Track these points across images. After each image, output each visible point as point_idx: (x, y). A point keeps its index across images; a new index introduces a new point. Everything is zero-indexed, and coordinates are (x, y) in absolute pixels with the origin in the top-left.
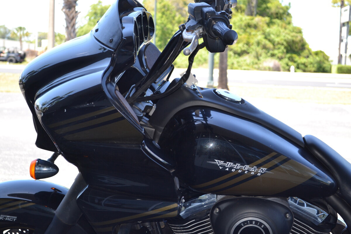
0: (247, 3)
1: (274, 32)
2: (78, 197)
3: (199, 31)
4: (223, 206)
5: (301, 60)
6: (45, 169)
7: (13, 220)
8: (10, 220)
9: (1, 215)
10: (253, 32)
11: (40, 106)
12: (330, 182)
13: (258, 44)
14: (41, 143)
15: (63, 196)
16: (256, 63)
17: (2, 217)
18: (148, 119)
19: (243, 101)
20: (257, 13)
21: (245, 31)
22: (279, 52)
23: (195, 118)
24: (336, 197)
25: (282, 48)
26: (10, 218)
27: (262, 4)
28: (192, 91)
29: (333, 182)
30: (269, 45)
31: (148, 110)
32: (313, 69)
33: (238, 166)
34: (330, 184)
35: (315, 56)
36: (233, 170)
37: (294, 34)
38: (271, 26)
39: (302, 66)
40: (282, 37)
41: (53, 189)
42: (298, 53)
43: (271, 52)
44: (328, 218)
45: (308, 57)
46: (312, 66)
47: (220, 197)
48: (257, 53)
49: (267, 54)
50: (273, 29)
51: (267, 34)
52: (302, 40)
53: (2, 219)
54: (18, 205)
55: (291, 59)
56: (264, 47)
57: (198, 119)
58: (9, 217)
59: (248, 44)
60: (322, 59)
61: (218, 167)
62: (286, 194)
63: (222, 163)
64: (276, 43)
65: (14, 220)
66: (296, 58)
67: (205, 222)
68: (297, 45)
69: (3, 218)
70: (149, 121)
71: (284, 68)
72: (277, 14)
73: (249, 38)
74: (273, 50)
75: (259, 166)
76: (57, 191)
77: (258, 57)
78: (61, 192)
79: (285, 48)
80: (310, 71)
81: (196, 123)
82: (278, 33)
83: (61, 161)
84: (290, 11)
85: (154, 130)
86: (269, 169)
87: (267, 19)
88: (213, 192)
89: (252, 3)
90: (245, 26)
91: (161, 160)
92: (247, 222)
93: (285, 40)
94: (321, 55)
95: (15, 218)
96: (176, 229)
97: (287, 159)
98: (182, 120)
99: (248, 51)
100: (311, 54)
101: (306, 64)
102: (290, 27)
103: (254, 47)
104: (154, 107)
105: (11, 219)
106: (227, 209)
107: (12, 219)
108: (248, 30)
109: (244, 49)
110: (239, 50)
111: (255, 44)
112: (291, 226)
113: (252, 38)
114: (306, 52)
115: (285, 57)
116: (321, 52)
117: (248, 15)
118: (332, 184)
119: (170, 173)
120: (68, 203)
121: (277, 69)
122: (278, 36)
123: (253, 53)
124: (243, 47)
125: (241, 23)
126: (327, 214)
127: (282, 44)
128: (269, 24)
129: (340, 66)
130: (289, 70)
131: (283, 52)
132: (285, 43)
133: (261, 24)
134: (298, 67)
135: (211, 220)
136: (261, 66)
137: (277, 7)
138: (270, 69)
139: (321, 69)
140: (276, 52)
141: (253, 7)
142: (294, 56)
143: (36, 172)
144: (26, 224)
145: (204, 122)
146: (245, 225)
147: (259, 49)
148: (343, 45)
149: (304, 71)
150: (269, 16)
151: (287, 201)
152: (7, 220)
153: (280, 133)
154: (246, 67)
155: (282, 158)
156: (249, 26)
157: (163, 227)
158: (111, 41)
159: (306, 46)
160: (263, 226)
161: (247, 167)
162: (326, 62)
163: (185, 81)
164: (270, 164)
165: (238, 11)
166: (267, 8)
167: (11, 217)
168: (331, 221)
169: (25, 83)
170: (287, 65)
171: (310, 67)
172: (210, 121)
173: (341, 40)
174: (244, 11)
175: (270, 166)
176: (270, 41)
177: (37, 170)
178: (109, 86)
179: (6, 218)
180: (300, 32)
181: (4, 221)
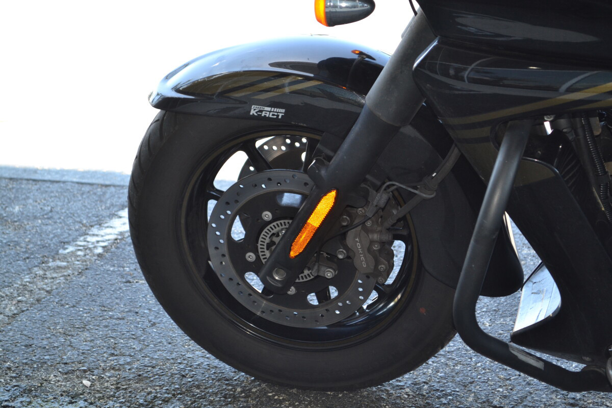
2: (415, 65)
7: (278, 116)
8: (271, 116)
9: (253, 106)
15: (379, 68)
17: (255, 110)
26: (270, 112)
41: (357, 54)
53: (256, 114)
54: (283, 86)
58: (269, 109)
65: (280, 117)
69: (256, 112)
76: (365, 57)
78: (373, 59)
95: (281, 112)
105: (273, 115)
107: (276, 114)
120: (393, 78)
143: (328, 10)
144: (305, 125)
152: (265, 116)
157: (598, 133)
167: (273, 109)
177: (330, 5)
179: (264, 112)
181: (259, 118)
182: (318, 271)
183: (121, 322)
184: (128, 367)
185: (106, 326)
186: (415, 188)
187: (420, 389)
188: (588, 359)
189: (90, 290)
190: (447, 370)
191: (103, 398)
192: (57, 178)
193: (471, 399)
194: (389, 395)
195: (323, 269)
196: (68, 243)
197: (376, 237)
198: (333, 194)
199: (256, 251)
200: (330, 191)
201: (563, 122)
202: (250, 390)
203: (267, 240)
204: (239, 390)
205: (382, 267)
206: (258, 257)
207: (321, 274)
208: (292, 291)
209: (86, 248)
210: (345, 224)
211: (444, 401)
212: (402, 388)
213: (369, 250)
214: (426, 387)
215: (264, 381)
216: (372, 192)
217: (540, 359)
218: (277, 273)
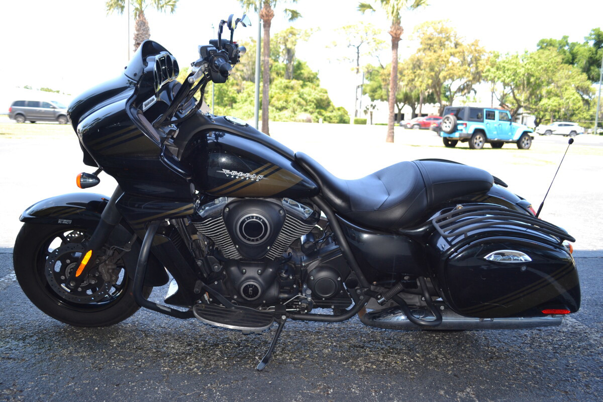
0: (285, 70)
1: (307, 93)
2: (116, 202)
3: (205, 66)
4: (232, 206)
5: (327, 114)
6: (91, 180)
9: (59, 220)
10: (291, 92)
11: (81, 130)
12: (314, 187)
13: (295, 101)
14: (88, 161)
15: (107, 203)
16: (293, 117)
18: (173, 141)
19: (247, 125)
20: (293, 78)
21: (284, 91)
22: (311, 108)
23: (208, 138)
24: (319, 198)
25: (313, 104)
27: (297, 70)
28: (207, 118)
29: (316, 186)
30: (303, 102)
31: (173, 133)
32: (336, 121)
33: (241, 174)
34: (314, 188)
35: (337, 111)
36: (237, 177)
37: (321, 94)
38: (304, 87)
39: (328, 119)
40: (312, 96)
42: (325, 109)
43: (304, 108)
44: (314, 214)
45: (332, 112)
46: (335, 118)
47: (230, 199)
48: (294, 109)
49: (301, 109)
50: (306, 90)
51: (301, 93)
52: (327, 99)
54: (70, 212)
55: (320, 113)
56: (299, 104)
57: (211, 138)
58: (65, 221)
59: (286, 101)
60: (343, 113)
61: (225, 175)
62: (280, 195)
63: (228, 171)
64: (308, 100)
66: (324, 112)
67: (220, 220)
68: (324, 103)
69: (61, 222)
70: (174, 142)
71: (314, 120)
72: (309, 78)
73: (287, 97)
74: (306, 106)
75: (257, 174)
77: (294, 111)
79: (315, 104)
80: (334, 123)
81: (209, 142)
82: (310, 93)
83: (103, 175)
84: (318, 76)
85: (177, 149)
86: (265, 176)
87: (301, 82)
88: (223, 196)
89: (289, 69)
90: (284, 87)
91: (180, 170)
92: (249, 217)
93: (315, 99)
94: (342, 110)
95: (70, 222)
96: (198, 226)
97: (279, 168)
98: (199, 141)
99: (287, 107)
100: (334, 109)
101: (331, 117)
102: (319, 89)
103: (291, 104)
104: (177, 132)
105: (67, 223)
106: (234, 208)
108: (287, 90)
109: (283, 105)
110: (280, 107)
111: (292, 102)
112: (285, 220)
113: (290, 97)
114: (330, 108)
115: (315, 112)
116: (342, 108)
117: (286, 79)
118: (315, 188)
119: (186, 180)
120: (110, 207)
121: (309, 121)
122: (310, 95)
123: (291, 109)
124: (283, 103)
125: (281, 85)
126: (312, 211)
127: (313, 102)
128: (302, 86)
129: (356, 118)
130: (318, 122)
131: (313, 108)
132: (315, 101)
133: (296, 86)
134: (325, 120)
135: (224, 218)
136: (296, 118)
137: (309, 73)
138: (303, 121)
139: (342, 121)
140: (308, 107)
141: (291, 73)
142: (322, 111)
144: (80, 226)
145: (215, 141)
146: (248, 220)
147: (295, 106)
148: (358, 101)
149: (330, 122)
150: (302, 80)
151: (281, 201)
152: (65, 223)
153: (276, 149)
154: (285, 120)
155: (276, 167)
156: (287, 87)
157: (187, 225)
158: (135, 75)
159: (331, 103)
160: (262, 220)
161: (248, 175)
162: (346, 115)
163: (199, 108)
164: (266, 172)
165: (278, 75)
166: (301, 73)
167: (67, 220)
168: (317, 216)
169: (71, 113)
170: (317, 118)
171: (334, 120)
172: (220, 140)
173: (357, 99)
174: (283, 75)
175: (266, 174)
176: (303, 99)
177: (83, 181)
178: (132, 110)
180: (326, 92)
181: (62, 224)
182: (89, 281)
183: (18, 307)
184: (17, 324)
185: (11, 309)
186: (123, 248)
187: (135, 323)
188: (190, 307)
189: (7, 295)
190: (146, 315)
191: (5, 338)
192: (3, 252)
193: (153, 325)
194: (122, 326)
195: (90, 280)
196: (2, 277)
197: (110, 267)
198: (91, 252)
199: (65, 275)
200: (89, 250)
201: (174, 220)
202: (67, 330)
203: (69, 271)
204: (62, 330)
205: (114, 278)
206: (66, 277)
207: (90, 282)
208: (80, 289)
209: (9, 279)
210: (97, 263)
211: (143, 327)
212: (128, 324)
213: (108, 272)
214: (137, 322)
215: (73, 325)
216: (107, 250)
217: (169, 308)
218: (72, 283)
